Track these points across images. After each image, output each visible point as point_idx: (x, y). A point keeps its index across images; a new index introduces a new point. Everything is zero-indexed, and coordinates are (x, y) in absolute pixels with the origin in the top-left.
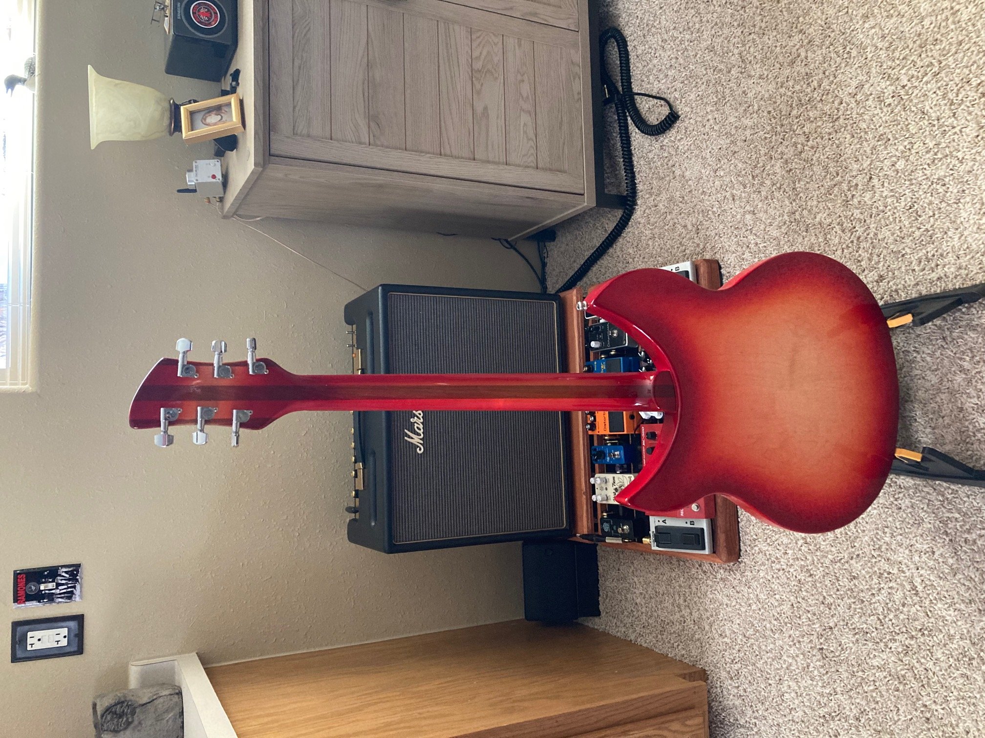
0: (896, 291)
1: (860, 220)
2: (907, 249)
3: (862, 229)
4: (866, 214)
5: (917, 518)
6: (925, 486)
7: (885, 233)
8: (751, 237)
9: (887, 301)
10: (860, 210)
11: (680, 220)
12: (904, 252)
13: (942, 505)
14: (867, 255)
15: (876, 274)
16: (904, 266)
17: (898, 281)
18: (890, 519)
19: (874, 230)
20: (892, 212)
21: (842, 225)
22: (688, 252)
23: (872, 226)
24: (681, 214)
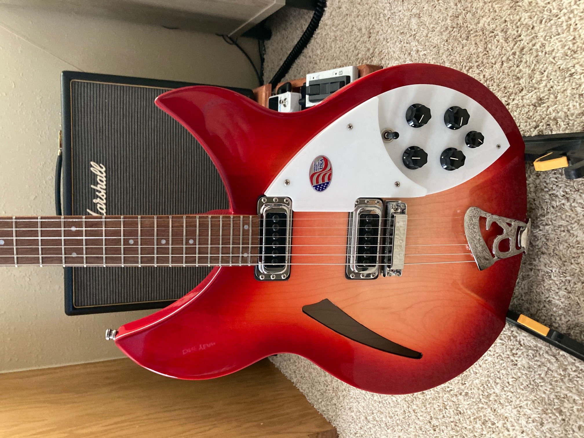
0: (555, 119)
1: (527, 26)
2: (577, 66)
3: (528, 38)
4: (535, 19)
5: (532, 383)
6: (547, 352)
7: (555, 43)
8: (414, 43)
9: (542, 131)
10: (529, 14)
11: (357, 23)
12: (573, 71)
13: (562, 380)
14: (528, 71)
15: (534, 96)
16: (570, 88)
17: (560, 108)
18: (504, 372)
19: (542, 39)
20: (566, 17)
21: (506, 32)
22: (360, 56)
23: (539, 35)
24: (358, 16)
